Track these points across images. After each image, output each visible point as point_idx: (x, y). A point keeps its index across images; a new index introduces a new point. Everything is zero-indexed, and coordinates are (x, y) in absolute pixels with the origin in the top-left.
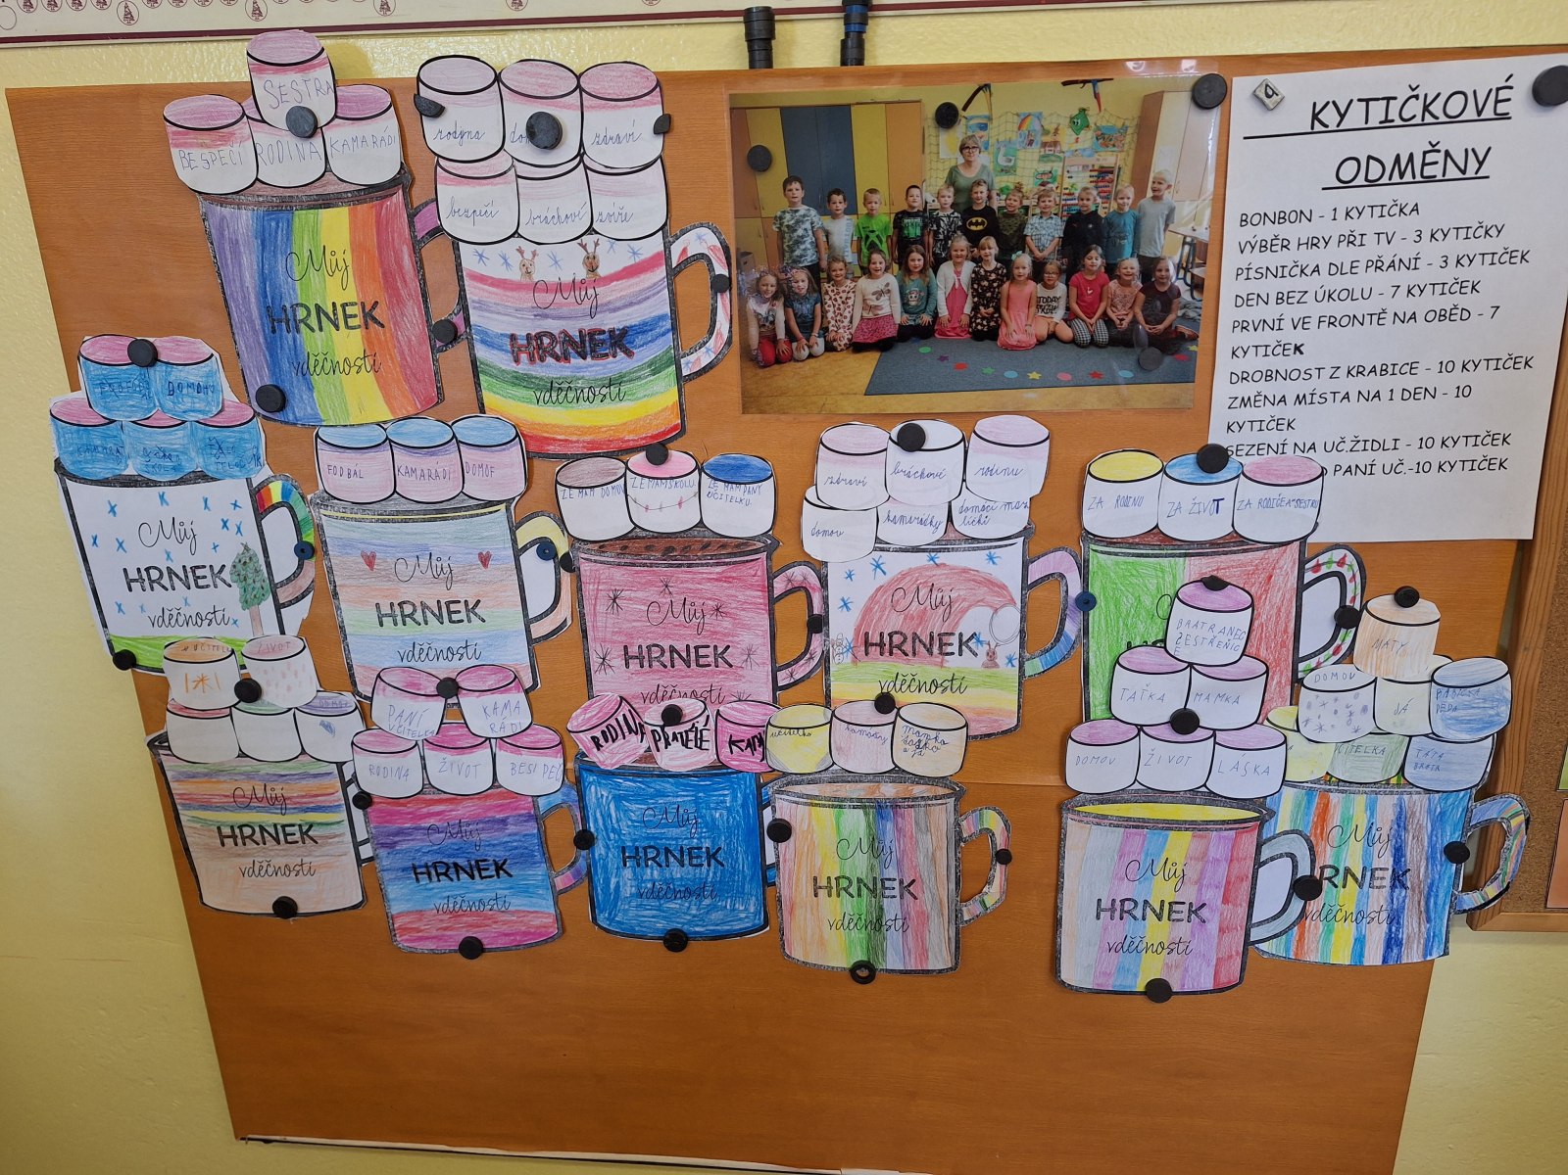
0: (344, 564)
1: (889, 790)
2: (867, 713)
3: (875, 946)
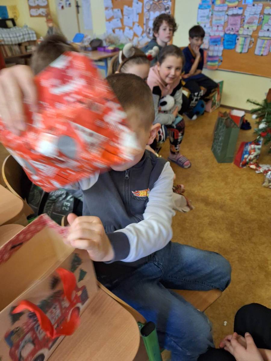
0: (214, 16)
1: (246, 36)
2: (246, 29)
3: (242, 50)
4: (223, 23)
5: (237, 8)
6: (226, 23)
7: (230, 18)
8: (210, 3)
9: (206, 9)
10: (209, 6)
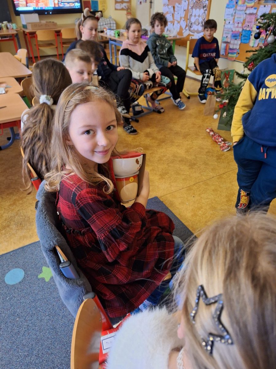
4: (242, 21)
5: (253, 8)
6: (244, 20)
7: (248, 16)
8: (235, 3)
9: (232, 8)
10: (233, 6)
